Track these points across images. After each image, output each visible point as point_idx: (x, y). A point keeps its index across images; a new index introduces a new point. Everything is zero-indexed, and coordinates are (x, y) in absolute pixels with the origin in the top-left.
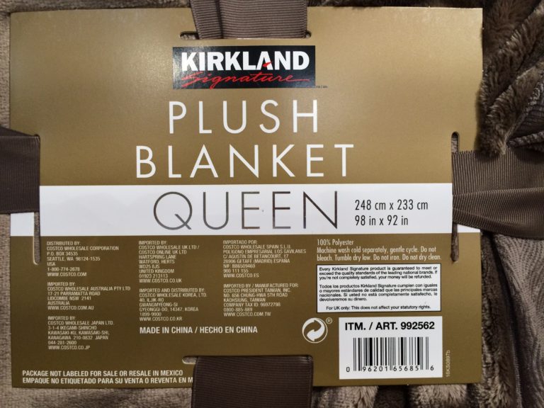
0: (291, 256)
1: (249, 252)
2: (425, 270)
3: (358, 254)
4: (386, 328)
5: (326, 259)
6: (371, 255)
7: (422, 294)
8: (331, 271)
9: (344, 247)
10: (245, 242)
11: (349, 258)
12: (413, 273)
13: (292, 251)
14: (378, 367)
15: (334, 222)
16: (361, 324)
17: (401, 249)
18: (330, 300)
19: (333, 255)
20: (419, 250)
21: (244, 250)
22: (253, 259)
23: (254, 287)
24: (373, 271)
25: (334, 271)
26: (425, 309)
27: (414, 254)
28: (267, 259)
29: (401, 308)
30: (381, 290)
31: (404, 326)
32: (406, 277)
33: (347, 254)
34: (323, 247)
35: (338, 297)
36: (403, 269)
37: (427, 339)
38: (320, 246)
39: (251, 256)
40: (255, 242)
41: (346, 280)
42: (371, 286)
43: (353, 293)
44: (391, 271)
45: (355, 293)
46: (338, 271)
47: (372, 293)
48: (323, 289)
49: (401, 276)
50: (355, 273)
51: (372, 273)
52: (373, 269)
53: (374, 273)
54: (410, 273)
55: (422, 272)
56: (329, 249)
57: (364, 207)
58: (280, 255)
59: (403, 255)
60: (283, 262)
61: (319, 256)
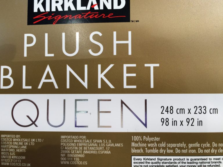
0: (111, 149)
1: (80, 145)
2: (216, 161)
3: (163, 148)
5: (138, 151)
6: (174, 149)
8: (143, 161)
9: (152, 142)
10: (77, 137)
11: (156, 151)
12: (206, 163)
13: (112, 145)
15: (144, 122)
17: (197, 145)
19: (144, 148)
20: (211, 145)
21: (76, 143)
22: (83, 150)
24: (176, 161)
25: (145, 161)
27: (207, 148)
28: (94, 150)
32: (201, 166)
33: (155, 148)
34: (136, 142)
36: (198, 160)
38: (134, 141)
39: (81, 148)
40: (84, 137)
46: (148, 161)
49: (197, 165)
50: (161, 163)
51: (174, 163)
52: (175, 159)
53: (176, 163)
54: (204, 163)
55: (213, 163)
56: (141, 144)
57: (168, 111)
58: (103, 147)
59: (199, 149)
60: (105, 153)
61: (133, 149)
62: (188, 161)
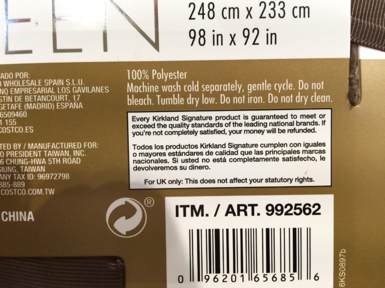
0: (84, 97)
1: (17, 91)
2: (306, 120)
3: (194, 94)
4: (242, 213)
5: (142, 102)
6: (216, 95)
7: (302, 159)
8: (151, 122)
9: (171, 82)
10: (9, 75)
11: (180, 101)
12: (285, 124)
13: (86, 90)
14: (229, 276)
15: (153, 39)
16: (202, 207)
17: (265, 86)
18: (149, 168)
19: (153, 95)
20: (296, 85)
21: (9, 88)
22: (23, 103)
23: (27, 149)
24: (221, 121)
25: (156, 122)
26: (305, 184)
27: (286, 93)
28: (46, 102)
29: (267, 181)
30: (233, 153)
31: (272, 210)
32: (274, 131)
33: (176, 93)
34: (137, 83)
35: (164, 165)
36: (268, 117)
37: (309, 231)
38: (131, 81)
39: (20, 99)
40: (25, 75)
41: (175, 136)
42: (217, 146)
43: (187, 157)
44: (250, 121)
45: (192, 157)
46: (163, 122)
47: (219, 157)
48: (138, 152)
49: (266, 129)
50: (190, 126)
51: (217, 125)
52: (220, 118)
53: (221, 125)
54: (281, 124)
55: (300, 124)
56: (147, 85)
57: (203, 14)
58: (66, 96)
59: (269, 94)
60: (71, 108)
61: (131, 97)
62: (247, 121)
